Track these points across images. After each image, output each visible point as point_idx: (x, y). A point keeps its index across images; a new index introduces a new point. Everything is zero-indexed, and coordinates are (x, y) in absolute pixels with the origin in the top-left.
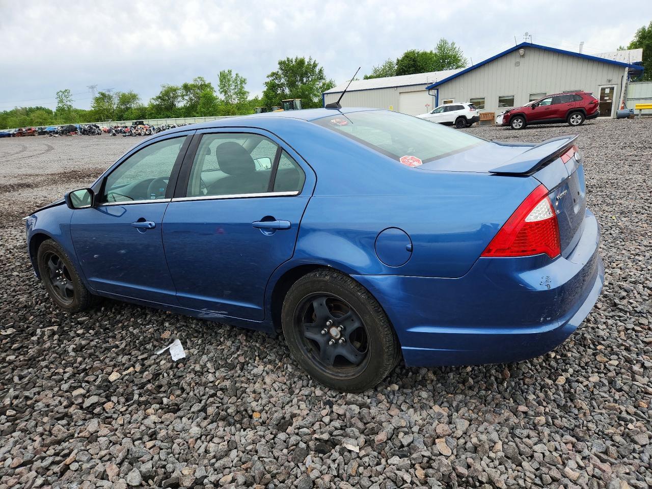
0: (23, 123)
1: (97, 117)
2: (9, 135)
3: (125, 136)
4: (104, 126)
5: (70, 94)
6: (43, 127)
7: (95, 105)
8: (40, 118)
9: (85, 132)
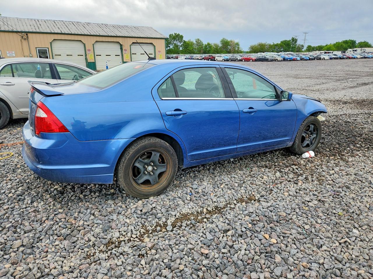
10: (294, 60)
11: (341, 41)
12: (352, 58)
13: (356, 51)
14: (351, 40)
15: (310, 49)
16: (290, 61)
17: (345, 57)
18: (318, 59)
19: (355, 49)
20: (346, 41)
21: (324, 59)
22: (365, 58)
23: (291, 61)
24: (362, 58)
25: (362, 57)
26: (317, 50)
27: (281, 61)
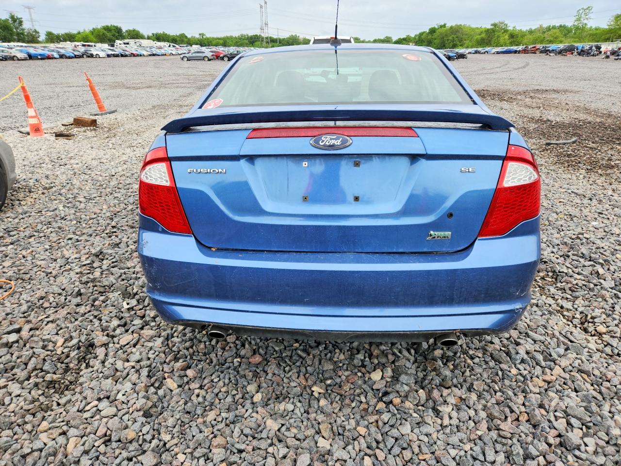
0: (536, 40)
1: (607, 36)
2: (515, 52)
3: (617, 59)
4: (606, 47)
5: (591, 11)
6: (547, 45)
7: (612, 23)
8: (552, 37)
9: (582, 53)
10: (49, 58)
11: (99, 27)
12: (138, 55)
13: (128, 44)
14: (114, 26)
15: (52, 38)
16: (41, 59)
17: (127, 53)
18: (89, 57)
19: (126, 41)
20: (107, 26)
21: (98, 56)
22: (154, 55)
23: (44, 59)
24: (150, 55)
25: (150, 53)
26: (65, 40)
27: (25, 59)
